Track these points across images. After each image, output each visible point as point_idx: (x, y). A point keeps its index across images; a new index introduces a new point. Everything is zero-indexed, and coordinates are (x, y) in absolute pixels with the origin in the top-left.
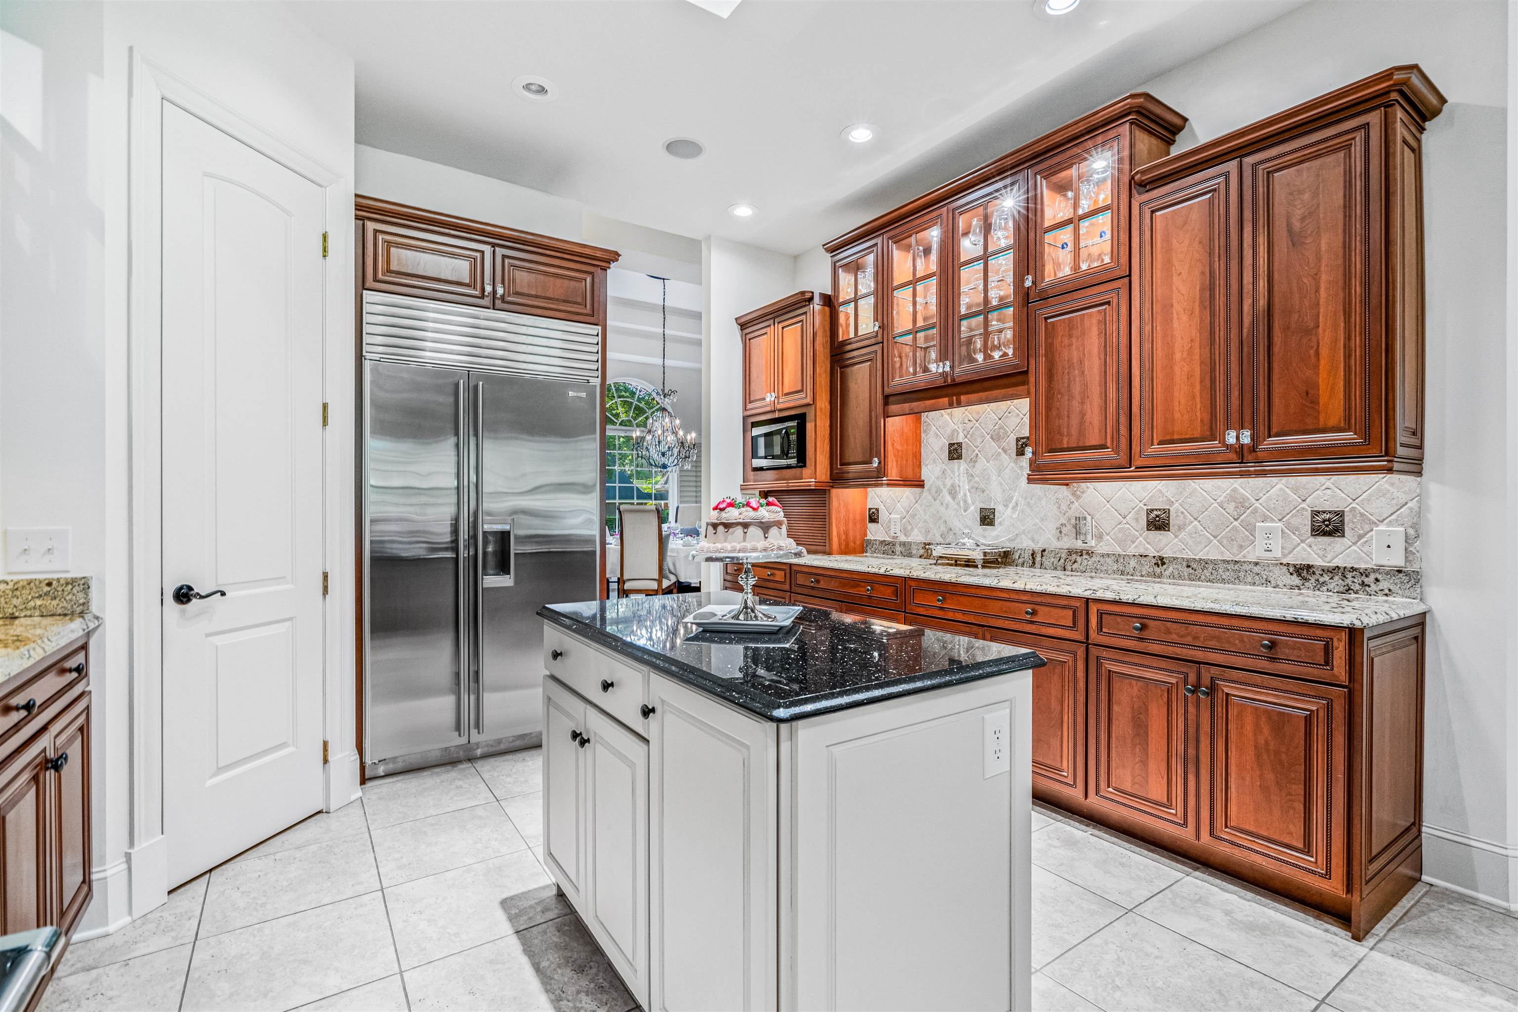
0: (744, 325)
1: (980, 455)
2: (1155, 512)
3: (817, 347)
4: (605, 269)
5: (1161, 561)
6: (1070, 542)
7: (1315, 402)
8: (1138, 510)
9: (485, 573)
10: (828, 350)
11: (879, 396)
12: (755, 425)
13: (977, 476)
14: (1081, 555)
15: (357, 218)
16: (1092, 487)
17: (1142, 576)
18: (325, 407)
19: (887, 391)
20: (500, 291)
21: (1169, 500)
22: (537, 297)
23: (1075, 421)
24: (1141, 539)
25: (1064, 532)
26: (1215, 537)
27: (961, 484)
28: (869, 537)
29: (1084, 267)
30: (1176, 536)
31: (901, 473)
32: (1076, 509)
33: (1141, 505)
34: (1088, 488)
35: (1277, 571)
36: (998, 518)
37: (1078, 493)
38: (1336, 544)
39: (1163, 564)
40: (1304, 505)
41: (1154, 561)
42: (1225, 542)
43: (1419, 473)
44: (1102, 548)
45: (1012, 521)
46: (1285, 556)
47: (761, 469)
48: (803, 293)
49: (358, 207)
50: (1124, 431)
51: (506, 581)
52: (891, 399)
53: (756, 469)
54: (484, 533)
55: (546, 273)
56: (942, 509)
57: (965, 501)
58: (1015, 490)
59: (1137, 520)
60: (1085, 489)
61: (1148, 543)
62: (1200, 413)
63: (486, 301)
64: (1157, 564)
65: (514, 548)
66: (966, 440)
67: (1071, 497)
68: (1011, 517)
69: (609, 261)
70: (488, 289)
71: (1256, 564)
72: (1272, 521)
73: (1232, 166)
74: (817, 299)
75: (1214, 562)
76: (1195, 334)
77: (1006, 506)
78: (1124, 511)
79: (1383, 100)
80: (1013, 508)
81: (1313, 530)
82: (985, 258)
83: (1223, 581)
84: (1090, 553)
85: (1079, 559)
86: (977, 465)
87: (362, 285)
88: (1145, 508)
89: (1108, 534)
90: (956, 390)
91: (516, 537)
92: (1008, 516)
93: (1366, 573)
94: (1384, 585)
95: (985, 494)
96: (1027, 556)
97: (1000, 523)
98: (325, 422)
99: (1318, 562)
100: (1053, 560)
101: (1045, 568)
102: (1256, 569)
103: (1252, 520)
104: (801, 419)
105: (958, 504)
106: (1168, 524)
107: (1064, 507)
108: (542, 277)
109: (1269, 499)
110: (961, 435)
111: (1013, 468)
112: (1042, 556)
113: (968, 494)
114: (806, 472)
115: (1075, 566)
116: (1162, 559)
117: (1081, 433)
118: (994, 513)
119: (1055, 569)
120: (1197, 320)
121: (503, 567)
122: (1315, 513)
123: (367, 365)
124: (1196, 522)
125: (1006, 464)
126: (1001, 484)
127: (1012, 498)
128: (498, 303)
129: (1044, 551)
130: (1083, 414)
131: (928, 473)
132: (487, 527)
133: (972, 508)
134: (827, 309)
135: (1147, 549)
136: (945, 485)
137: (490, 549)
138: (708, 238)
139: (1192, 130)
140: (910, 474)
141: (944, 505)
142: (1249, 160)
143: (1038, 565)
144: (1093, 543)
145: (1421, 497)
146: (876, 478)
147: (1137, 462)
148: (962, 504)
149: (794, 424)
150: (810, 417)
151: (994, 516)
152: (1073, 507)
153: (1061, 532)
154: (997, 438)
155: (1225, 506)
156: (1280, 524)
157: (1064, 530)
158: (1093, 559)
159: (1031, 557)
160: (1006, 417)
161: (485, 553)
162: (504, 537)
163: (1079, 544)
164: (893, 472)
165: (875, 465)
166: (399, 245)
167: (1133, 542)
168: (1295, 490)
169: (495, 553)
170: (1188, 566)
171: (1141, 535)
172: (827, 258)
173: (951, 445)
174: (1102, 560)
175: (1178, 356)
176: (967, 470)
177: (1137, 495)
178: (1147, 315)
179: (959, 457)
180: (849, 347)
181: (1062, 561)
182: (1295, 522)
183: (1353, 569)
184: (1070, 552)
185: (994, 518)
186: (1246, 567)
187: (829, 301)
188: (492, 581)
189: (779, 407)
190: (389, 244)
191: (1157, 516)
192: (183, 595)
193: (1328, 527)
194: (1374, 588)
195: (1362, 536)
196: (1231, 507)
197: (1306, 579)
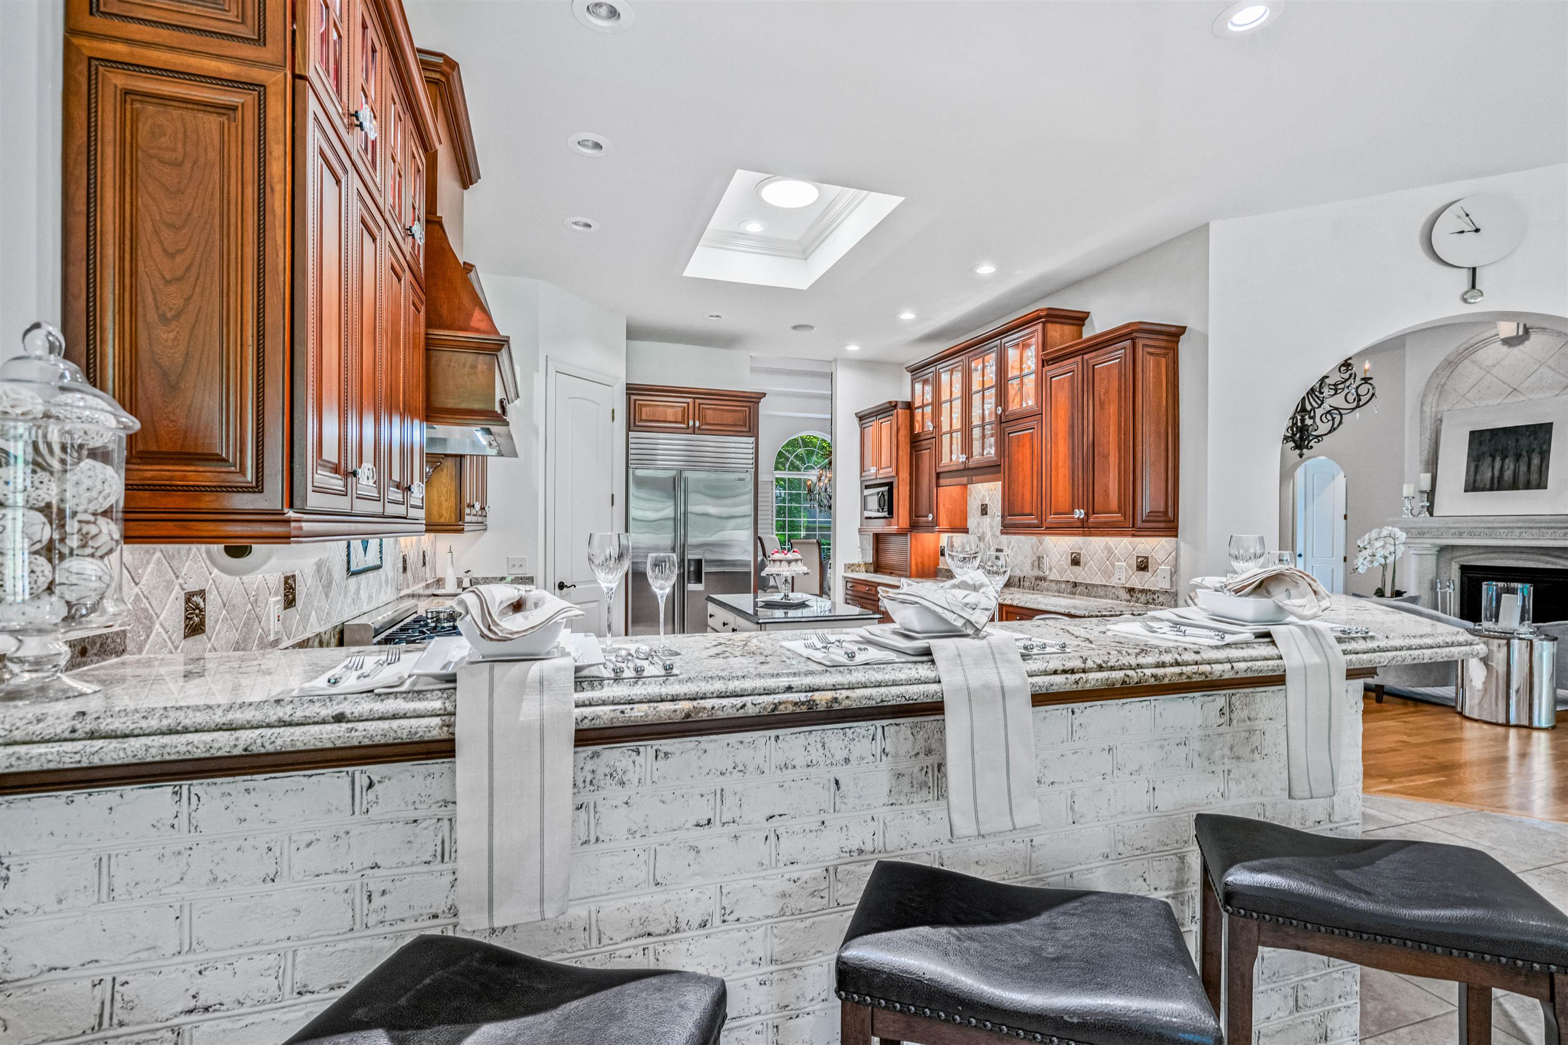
0: (862, 418)
1: (996, 513)
3: (900, 438)
4: (758, 403)
5: (1075, 585)
6: (1037, 573)
7: (1108, 496)
9: (689, 582)
10: (908, 439)
11: (934, 474)
12: (867, 487)
13: (995, 527)
14: (1040, 581)
15: (627, 394)
17: (1067, 594)
18: (613, 496)
19: (939, 470)
20: (697, 424)
21: (1079, 549)
22: (717, 424)
23: (1020, 498)
24: (1068, 571)
25: (1032, 565)
26: (1099, 570)
28: (941, 566)
29: (1024, 405)
30: (1082, 570)
31: (950, 523)
32: (1040, 551)
33: (1065, 550)
35: (1122, 591)
37: (1041, 541)
38: (1145, 576)
40: (1134, 554)
41: (1073, 585)
42: (1102, 573)
43: (1176, 536)
44: (1050, 576)
46: (1126, 582)
47: (870, 518)
48: (890, 402)
49: (627, 389)
50: (1039, 506)
51: (700, 587)
52: (941, 475)
53: (867, 518)
54: (689, 560)
55: (723, 410)
59: (1066, 559)
61: (1071, 574)
62: (1068, 498)
63: (690, 430)
64: (1074, 587)
65: (705, 569)
67: (1038, 543)
68: (1010, 555)
69: (760, 398)
70: (691, 423)
71: (1115, 587)
72: (1122, 561)
73: (1079, 358)
74: (899, 405)
75: (1097, 586)
77: (1008, 547)
78: (1061, 553)
79: (1130, 336)
80: (1011, 548)
81: (1138, 567)
82: (983, 390)
83: (1100, 597)
84: (1044, 580)
85: (1039, 583)
86: (994, 520)
87: (629, 429)
88: (1067, 552)
89: (1054, 567)
90: (970, 473)
91: (706, 561)
93: (1155, 593)
94: (1161, 599)
95: (998, 539)
96: (1017, 580)
98: (613, 504)
99: (1138, 586)
100: (1028, 582)
101: (1024, 587)
102: (1113, 590)
103: (1114, 561)
104: (890, 485)
106: (1081, 562)
107: (1031, 549)
108: (720, 413)
109: (1121, 550)
110: (987, 499)
112: (1024, 580)
113: (990, 539)
114: (894, 520)
115: (1038, 586)
116: (1075, 583)
117: (1023, 506)
119: (1030, 589)
121: (699, 580)
122: (1138, 557)
123: (631, 471)
124: (1091, 561)
127: (1011, 542)
128: (696, 430)
129: (1025, 577)
130: (1023, 495)
131: (971, 523)
132: (690, 557)
133: (992, 548)
134: (908, 411)
135: (1070, 577)
136: (979, 532)
137: (692, 569)
138: (836, 360)
139: (1092, 319)
140: (957, 524)
142: (1086, 357)
143: (1021, 586)
144: (1047, 573)
145: (1177, 549)
146: (931, 527)
147: (1045, 525)
149: (886, 488)
150: (895, 485)
152: (1039, 549)
155: (1103, 552)
156: (1124, 564)
157: (1035, 564)
158: (1045, 583)
159: (1020, 581)
161: (689, 572)
162: (699, 562)
163: (1040, 574)
164: (944, 523)
165: (930, 519)
166: (646, 405)
167: (1064, 573)
168: (1130, 543)
169: (694, 571)
170: (1087, 589)
171: (1068, 569)
172: (909, 374)
173: (982, 505)
174: (1050, 583)
176: (990, 522)
177: (1067, 544)
178: (1049, 438)
179: (986, 514)
180: (922, 438)
181: (1033, 583)
182: (1130, 562)
183: (1150, 590)
184: (1036, 579)
186: (1110, 589)
187: (909, 406)
188: (692, 587)
189: (879, 476)
190: (641, 405)
191: (1075, 557)
192: (561, 586)
193: (1143, 566)
194: (1157, 601)
195: (1155, 571)
196: (1106, 552)
197: (1132, 596)
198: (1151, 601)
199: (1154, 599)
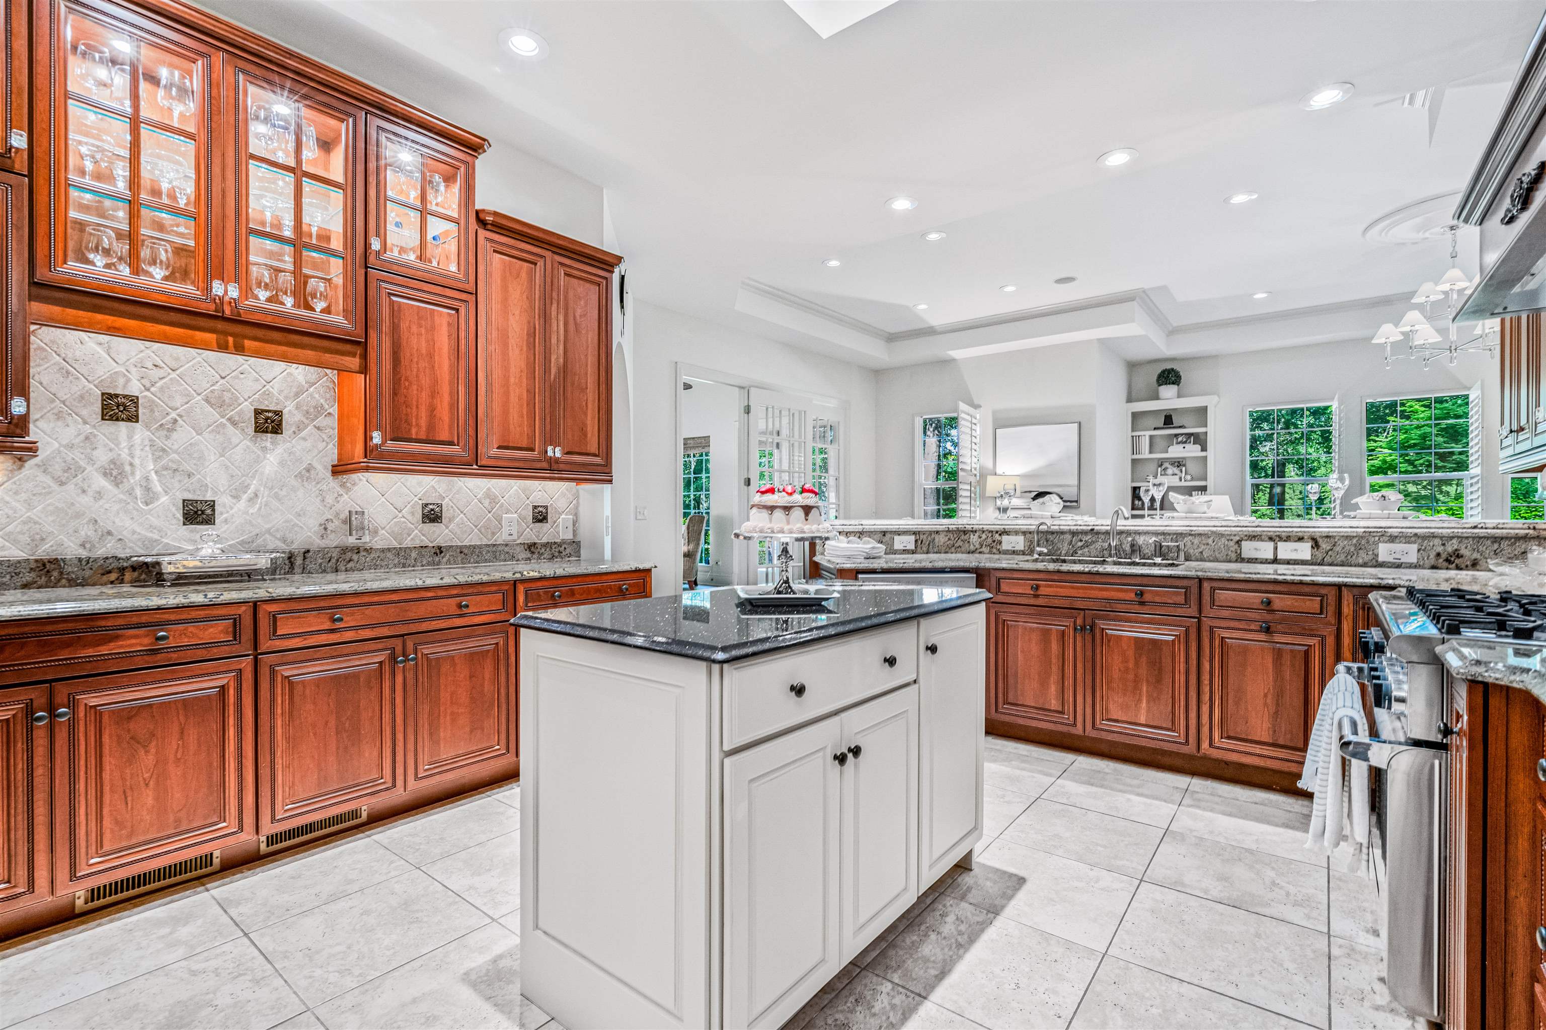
1: (180, 421)
2: (431, 507)
5: (440, 550)
6: (340, 539)
7: (585, 435)
8: (414, 505)
13: (176, 452)
14: (358, 552)
16: (364, 479)
17: (422, 566)
21: (441, 495)
23: (424, 413)
24: (416, 531)
25: (330, 528)
26: (476, 527)
27: (137, 462)
30: (447, 527)
32: (347, 503)
33: (416, 499)
34: (360, 480)
35: (518, 549)
36: (222, 514)
37: (348, 485)
38: (545, 527)
39: (441, 552)
40: (528, 502)
41: (433, 551)
42: (483, 530)
44: (378, 543)
45: (248, 518)
46: (519, 538)
50: (471, 432)
56: (86, 500)
57: (148, 489)
58: (253, 477)
59: (413, 514)
60: (357, 481)
61: (423, 535)
64: (436, 553)
66: (147, 393)
67: (339, 489)
68: (247, 513)
71: (507, 545)
72: (512, 513)
73: (547, 254)
75: (480, 547)
76: (523, 366)
77: (237, 497)
78: (399, 505)
80: (250, 500)
81: (533, 519)
83: (486, 561)
84: (369, 551)
85: (355, 557)
86: (175, 435)
88: (420, 502)
89: (383, 529)
90: (238, 329)
92: (240, 510)
93: (560, 545)
94: (568, 551)
95: (194, 479)
97: (226, 521)
99: (537, 540)
100: (320, 561)
101: (309, 573)
102: (506, 549)
103: (500, 513)
105: (130, 492)
106: (441, 517)
107: (330, 500)
109: (510, 496)
111: (248, 447)
112: (305, 558)
113: (154, 476)
115: (349, 565)
116: (440, 548)
117: (431, 427)
118: (213, 506)
119: (324, 571)
120: (524, 356)
122: (535, 507)
124: (462, 515)
125: (235, 440)
126: (227, 468)
127: (247, 487)
129: (308, 551)
130: (432, 408)
133: (164, 499)
135: (422, 541)
136: (91, 460)
141: (90, 493)
142: (556, 257)
143: (297, 569)
144: (369, 539)
145: (577, 497)
147: (482, 461)
148: (138, 492)
151: (214, 510)
152: (342, 500)
153: (326, 529)
154: (218, 402)
155: (483, 501)
156: (516, 515)
157: (330, 526)
158: (372, 556)
159: (287, 562)
160: (236, 377)
163: (352, 541)
167: (409, 535)
170: (461, 552)
171: (416, 528)
173: (108, 395)
174: (382, 555)
175: (512, 380)
176: (151, 440)
177: (413, 490)
179: (131, 418)
181: (334, 561)
182: (524, 513)
183: (555, 543)
184: (344, 550)
185: (213, 514)
186: (500, 548)
191: (432, 510)
193: (540, 516)
194: (564, 553)
195: (555, 522)
196: (486, 502)
197: (533, 553)
198: (557, 554)
199: (560, 552)
